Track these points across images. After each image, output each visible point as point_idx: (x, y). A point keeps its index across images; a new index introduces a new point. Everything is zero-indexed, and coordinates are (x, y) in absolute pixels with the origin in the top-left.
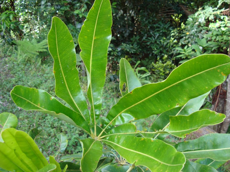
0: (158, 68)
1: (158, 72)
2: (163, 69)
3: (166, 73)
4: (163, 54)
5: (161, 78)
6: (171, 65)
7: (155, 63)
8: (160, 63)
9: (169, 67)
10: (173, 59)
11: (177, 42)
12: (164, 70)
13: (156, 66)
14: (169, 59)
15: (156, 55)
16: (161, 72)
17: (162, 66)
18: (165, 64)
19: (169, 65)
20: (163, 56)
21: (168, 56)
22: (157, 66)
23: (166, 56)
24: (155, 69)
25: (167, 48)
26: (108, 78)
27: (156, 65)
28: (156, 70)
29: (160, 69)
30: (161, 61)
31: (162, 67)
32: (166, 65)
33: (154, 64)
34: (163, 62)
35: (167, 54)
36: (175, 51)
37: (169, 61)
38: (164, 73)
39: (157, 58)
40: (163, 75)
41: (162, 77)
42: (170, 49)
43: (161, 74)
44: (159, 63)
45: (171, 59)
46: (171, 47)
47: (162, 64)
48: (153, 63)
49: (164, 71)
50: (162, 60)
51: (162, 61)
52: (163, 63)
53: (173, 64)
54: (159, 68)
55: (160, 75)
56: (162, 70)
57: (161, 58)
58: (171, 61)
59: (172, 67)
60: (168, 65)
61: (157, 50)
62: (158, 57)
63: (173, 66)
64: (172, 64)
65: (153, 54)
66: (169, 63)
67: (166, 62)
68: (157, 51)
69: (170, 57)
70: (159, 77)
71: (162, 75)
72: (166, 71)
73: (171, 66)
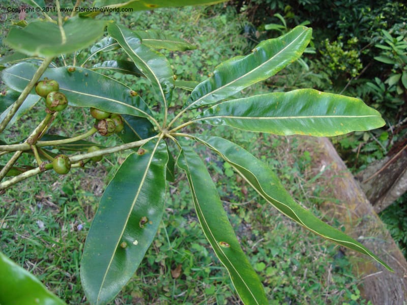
0: (330, 53)
1: (327, 61)
2: (338, 58)
3: (340, 68)
4: (351, 35)
5: (326, 73)
6: (355, 59)
7: (331, 42)
8: (340, 46)
9: (350, 61)
10: (363, 52)
11: (386, 26)
12: (340, 61)
13: (329, 47)
14: (357, 49)
15: (339, 31)
16: (333, 62)
17: (340, 52)
18: (346, 53)
19: (352, 59)
20: (350, 38)
21: (358, 42)
22: (332, 49)
23: (355, 40)
24: (325, 53)
25: (365, 27)
26: (240, 27)
27: (331, 47)
28: (326, 55)
29: (334, 56)
30: (342, 44)
31: (338, 55)
32: (346, 55)
33: (328, 44)
34: (346, 47)
35: (358, 38)
36: (375, 38)
37: (356, 52)
38: (336, 66)
39: (338, 35)
40: (333, 68)
41: (329, 72)
42: (369, 31)
43: (332, 65)
44: (336, 46)
45: (359, 50)
46: (371, 29)
47: (342, 51)
48: (327, 40)
49: (338, 64)
50: (346, 44)
51: (344, 45)
52: (345, 50)
53: (359, 60)
54: (333, 54)
55: (326, 66)
56: (336, 59)
57: (345, 40)
58: (359, 53)
59: (355, 63)
60: (350, 57)
61: (346, 21)
62: (341, 34)
63: (358, 63)
64: (358, 58)
65: (335, 26)
66: (354, 54)
67: (349, 50)
68: (345, 24)
69: (360, 46)
70: (325, 68)
71: (330, 69)
72: (341, 65)
73: (354, 61)
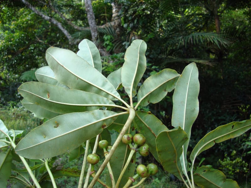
0: (226, 166)
1: (227, 171)
2: (232, 166)
3: (236, 172)
4: (231, 150)
5: (230, 178)
6: (241, 162)
7: (222, 160)
8: (229, 160)
9: (239, 164)
10: (243, 156)
11: (246, 136)
12: (233, 168)
13: (223, 163)
14: (239, 156)
15: (223, 152)
16: (230, 170)
17: (231, 163)
18: (234, 161)
19: (240, 163)
20: (231, 152)
21: (236, 152)
22: (225, 163)
23: (235, 152)
24: (223, 168)
25: (235, 142)
28: (224, 169)
29: (229, 167)
30: (229, 158)
31: (231, 165)
32: (235, 163)
33: (222, 162)
34: (232, 158)
35: (235, 150)
36: (244, 146)
37: (239, 158)
38: (233, 172)
39: (224, 155)
40: (232, 174)
41: (231, 177)
42: (239, 143)
43: (230, 172)
44: (227, 161)
45: (241, 156)
46: (239, 141)
47: (231, 162)
48: (219, 160)
49: (233, 170)
50: (231, 157)
51: (230, 158)
52: (232, 160)
53: (244, 162)
54: (228, 166)
55: (228, 175)
56: (230, 168)
57: (229, 155)
58: (241, 158)
59: (242, 164)
60: (238, 163)
61: (223, 145)
62: (225, 153)
63: (244, 163)
64: (242, 161)
65: (219, 150)
66: (239, 160)
67: (235, 159)
68: (224, 147)
69: (239, 153)
70: (228, 176)
71: (231, 175)
72: (235, 169)
73: (241, 164)
